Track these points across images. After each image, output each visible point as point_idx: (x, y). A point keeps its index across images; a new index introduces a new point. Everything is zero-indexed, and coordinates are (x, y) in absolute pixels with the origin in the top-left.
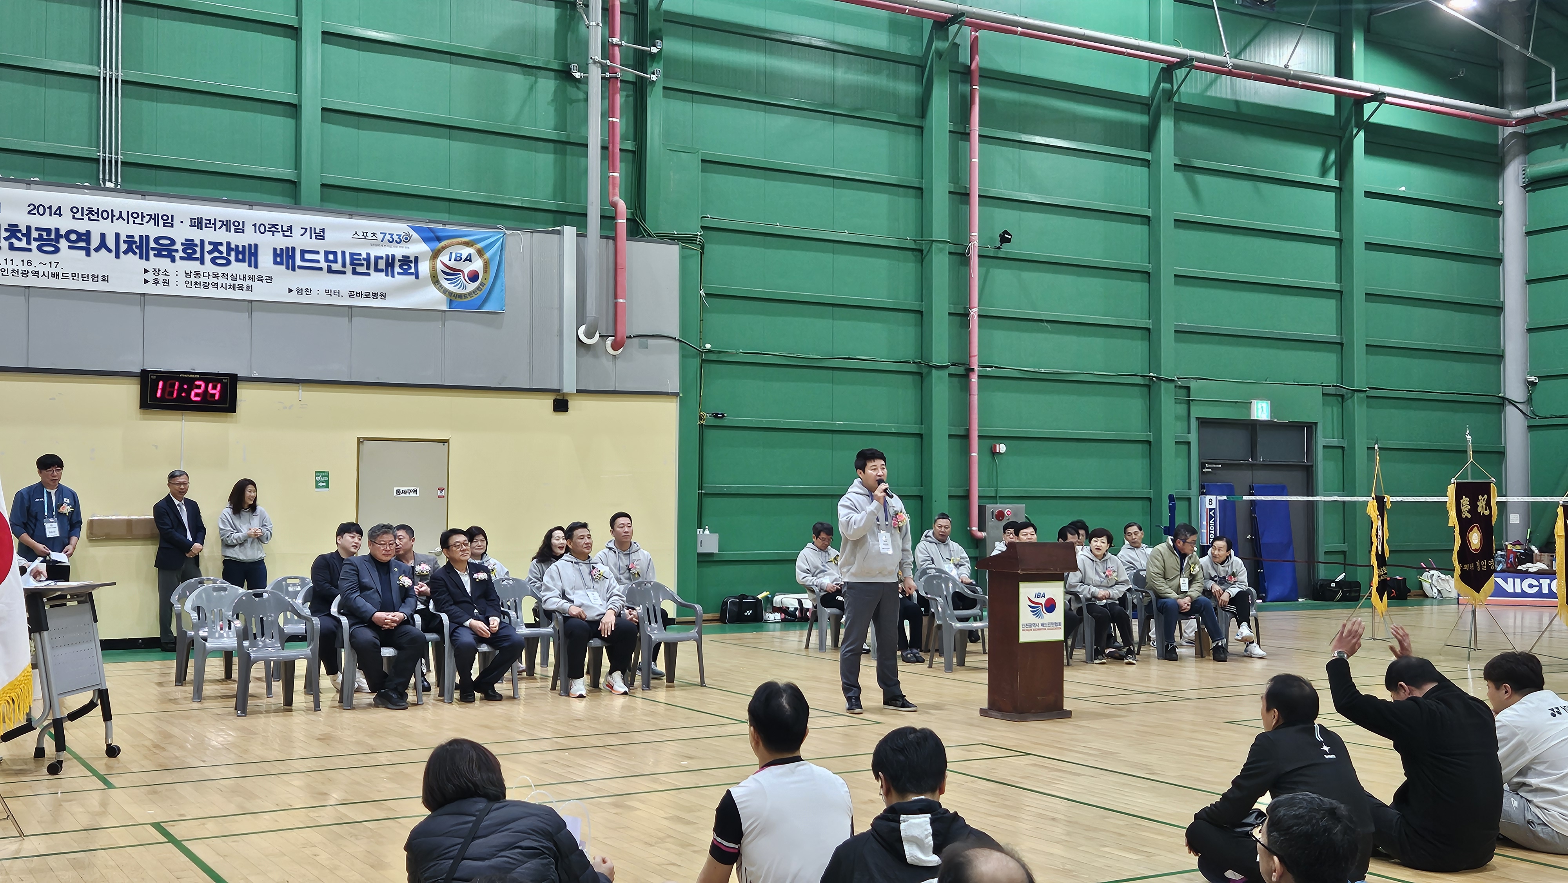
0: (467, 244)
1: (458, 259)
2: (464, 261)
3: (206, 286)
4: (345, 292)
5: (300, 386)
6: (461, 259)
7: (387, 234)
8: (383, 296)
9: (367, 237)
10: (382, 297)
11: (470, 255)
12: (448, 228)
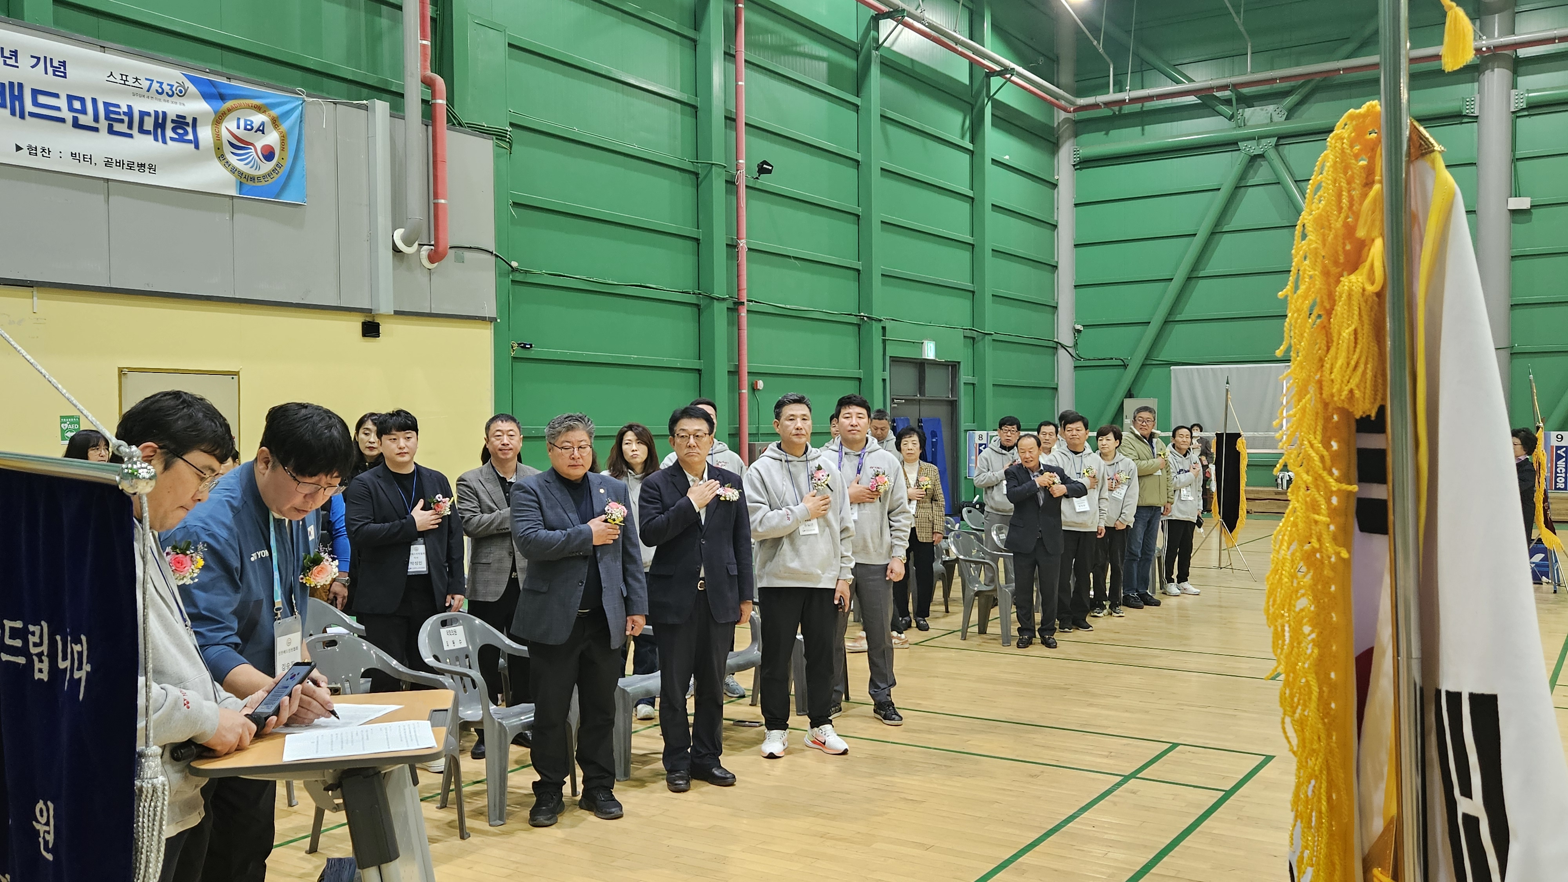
0: (259, 108)
1: (249, 127)
2: (256, 131)
4: (99, 159)
5: (34, 292)
6: (252, 127)
7: (155, 82)
8: (152, 168)
9: (126, 83)
10: (151, 171)
11: (263, 124)
12: (233, 83)
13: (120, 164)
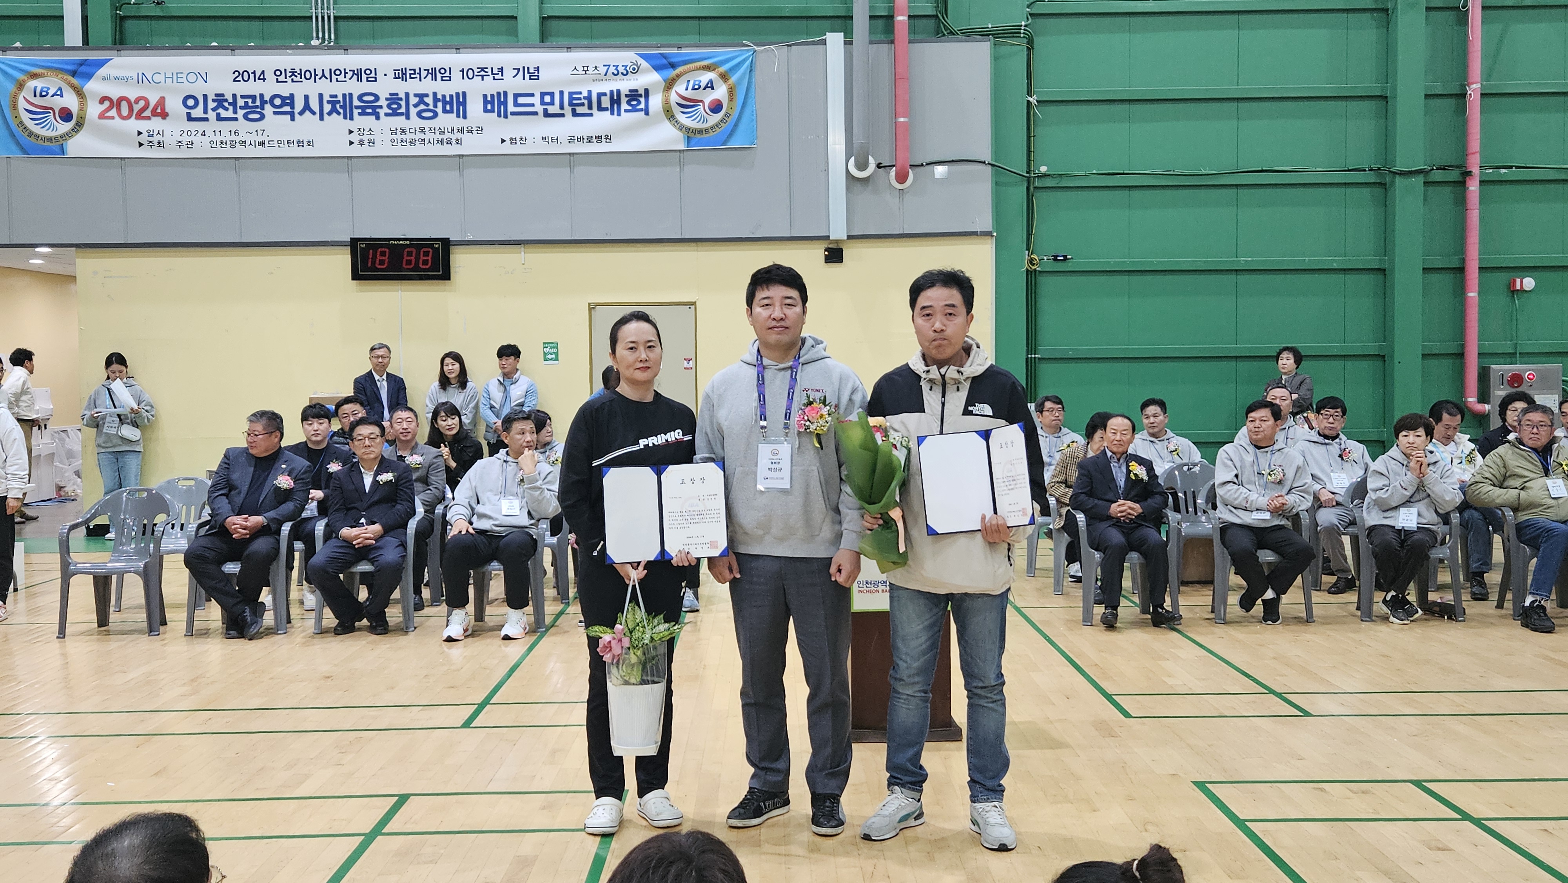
0: (708, 68)
1: (696, 87)
2: (704, 89)
3: (412, 142)
5: (521, 248)
6: (700, 87)
7: (611, 66)
9: (587, 72)
10: (608, 140)
11: (711, 81)
12: (684, 51)
13: (580, 139)
